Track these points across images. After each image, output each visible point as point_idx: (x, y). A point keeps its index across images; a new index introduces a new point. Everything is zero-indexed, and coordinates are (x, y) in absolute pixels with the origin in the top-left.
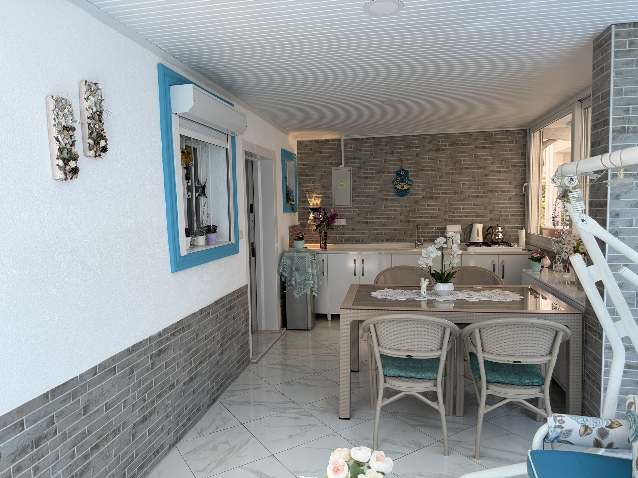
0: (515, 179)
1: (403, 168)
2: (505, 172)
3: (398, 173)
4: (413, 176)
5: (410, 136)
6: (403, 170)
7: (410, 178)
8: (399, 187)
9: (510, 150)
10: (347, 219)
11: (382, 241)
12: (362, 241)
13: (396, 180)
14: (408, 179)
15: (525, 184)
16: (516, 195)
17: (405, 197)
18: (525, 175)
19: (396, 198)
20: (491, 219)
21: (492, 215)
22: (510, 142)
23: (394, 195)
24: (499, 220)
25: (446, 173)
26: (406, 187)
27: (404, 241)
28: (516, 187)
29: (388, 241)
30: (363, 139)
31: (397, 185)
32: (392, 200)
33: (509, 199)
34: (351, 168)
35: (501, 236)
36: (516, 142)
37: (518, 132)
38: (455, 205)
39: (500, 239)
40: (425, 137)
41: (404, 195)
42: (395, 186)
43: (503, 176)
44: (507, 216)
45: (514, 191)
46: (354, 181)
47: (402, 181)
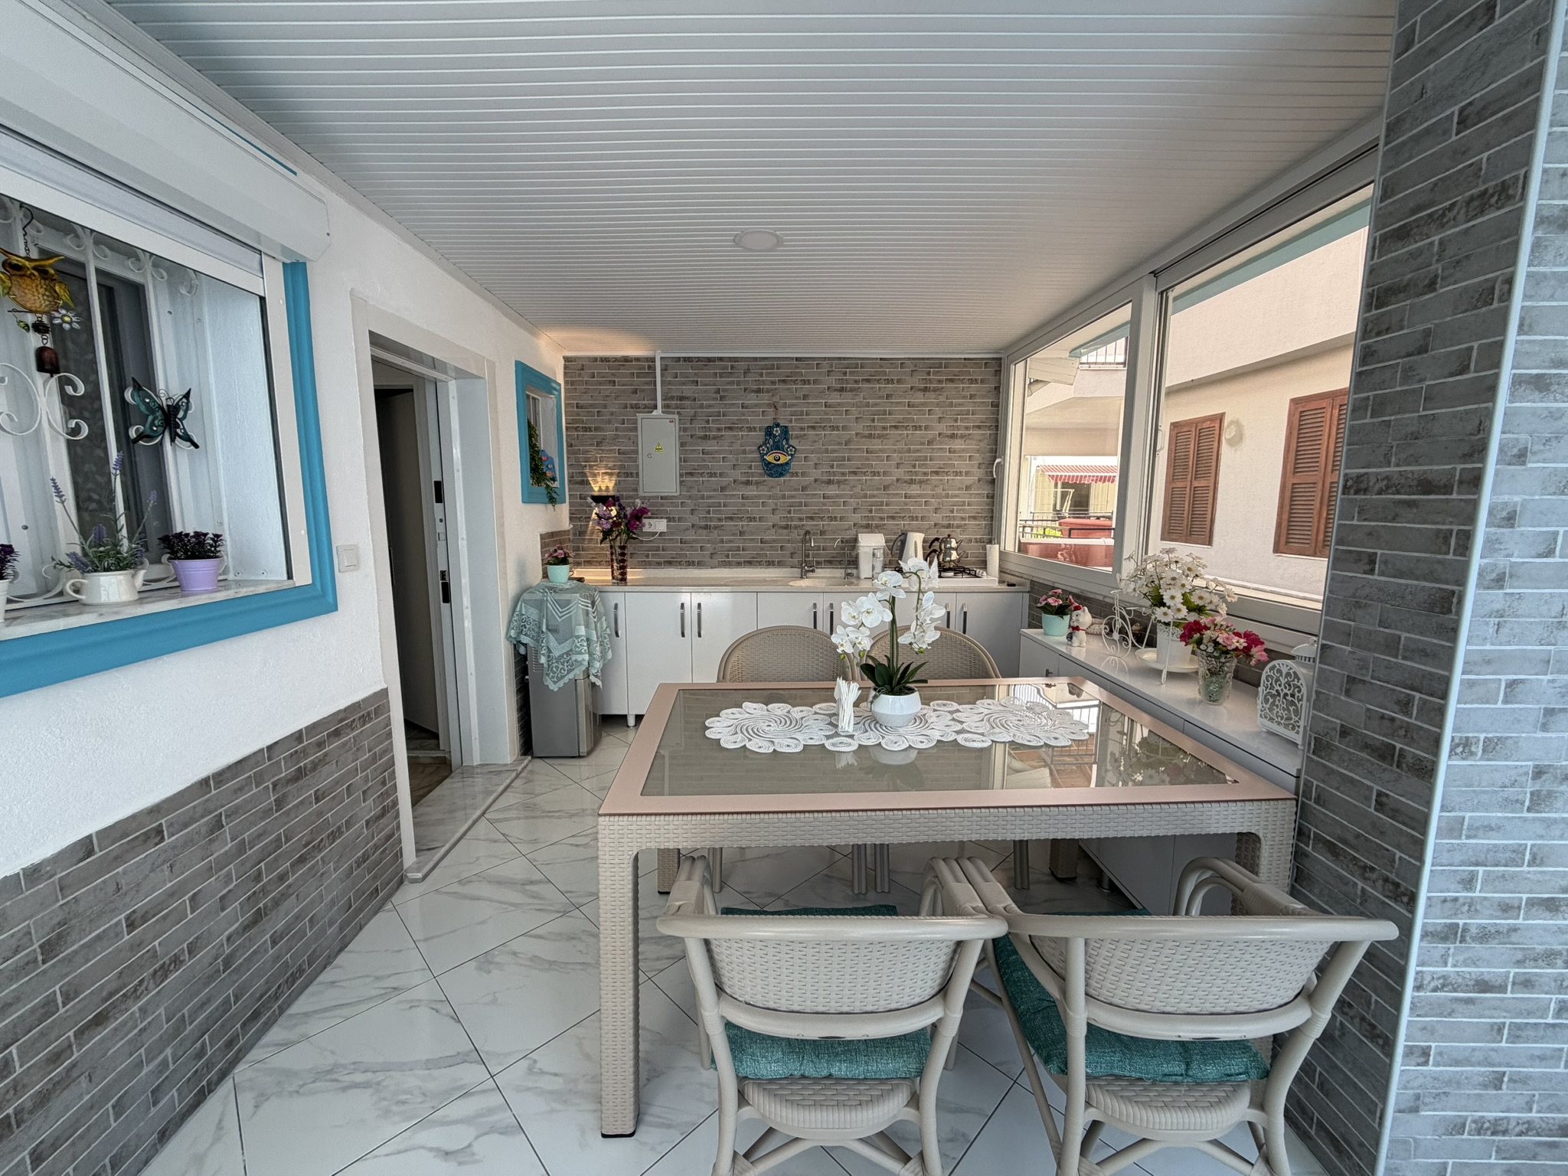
0: (978, 451)
1: (778, 421)
2: (962, 436)
3: (769, 431)
4: (797, 437)
5: (792, 358)
6: (778, 425)
7: (791, 442)
8: (770, 458)
9: (972, 396)
10: (669, 520)
11: (739, 564)
12: (700, 564)
13: (765, 444)
14: (787, 443)
15: (998, 460)
16: (979, 480)
17: (782, 479)
18: (996, 445)
19: (764, 481)
20: (935, 525)
21: (937, 518)
22: (971, 381)
23: (761, 475)
24: (949, 526)
25: (857, 434)
26: (783, 459)
27: (781, 564)
28: (979, 466)
29: (750, 563)
30: (699, 359)
31: (766, 454)
32: (757, 483)
33: (968, 488)
34: (676, 417)
35: (954, 556)
36: (982, 381)
37: (987, 362)
38: (873, 496)
39: (954, 561)
40: (819, 362)
41: (781, 475)
42: (762, 457)
43: (958, 445)
44: (963, 519)
45: (978, 473)
46: (682, 444)
47: (777, 447)
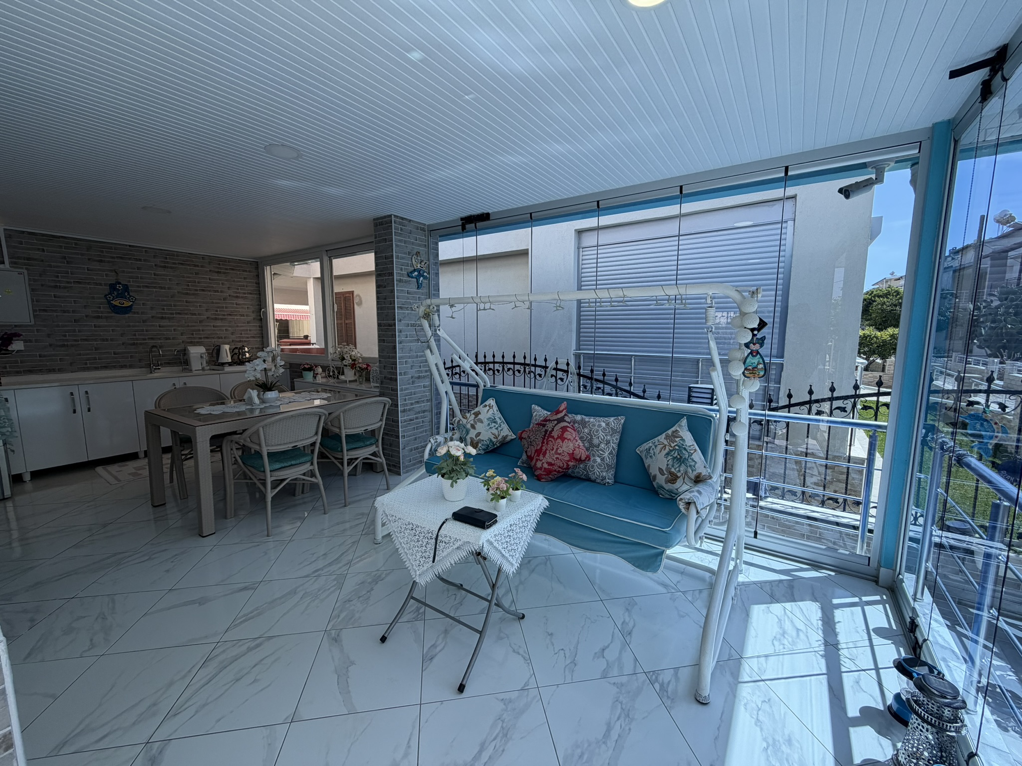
0: (252, 305)
1: (119, 281)
2: (242, 297)
3: (113, 287)
4: (135, 291)
5: (126, 245)
6: (120, 283)
7: (131, 294)
8: (116, 303)
9: (245, 278)
10: (25, 341)
13: (110, 294)
14: (129, 294)
15: (263, 310)
16: (254, 319)
17: (127, 315)
18: (260, 302)
19: (112, 316)
20: (233, 341)
21: (233, 337)
22: (244, 271)
23: (109, 312)
24: (240, 341)
25: (178, 292)
26: (127, 304)
28: (253, 312)
31: (112, 300)
32: (106, 318)
33: (248, 322)
34: (26, 272)
35: (247, 355)
36: (249, 271)
37: (251, 263)
38: (194, 326)
39: (248, 358)
40: (147, 250)
41: (126, 313)
42: (109, 302)
43: (240, 301)
44: (248, 338)
45: (252, 316)
46: (33, 290)
47: (121, 296)
